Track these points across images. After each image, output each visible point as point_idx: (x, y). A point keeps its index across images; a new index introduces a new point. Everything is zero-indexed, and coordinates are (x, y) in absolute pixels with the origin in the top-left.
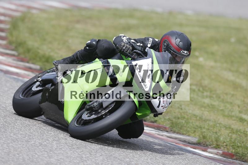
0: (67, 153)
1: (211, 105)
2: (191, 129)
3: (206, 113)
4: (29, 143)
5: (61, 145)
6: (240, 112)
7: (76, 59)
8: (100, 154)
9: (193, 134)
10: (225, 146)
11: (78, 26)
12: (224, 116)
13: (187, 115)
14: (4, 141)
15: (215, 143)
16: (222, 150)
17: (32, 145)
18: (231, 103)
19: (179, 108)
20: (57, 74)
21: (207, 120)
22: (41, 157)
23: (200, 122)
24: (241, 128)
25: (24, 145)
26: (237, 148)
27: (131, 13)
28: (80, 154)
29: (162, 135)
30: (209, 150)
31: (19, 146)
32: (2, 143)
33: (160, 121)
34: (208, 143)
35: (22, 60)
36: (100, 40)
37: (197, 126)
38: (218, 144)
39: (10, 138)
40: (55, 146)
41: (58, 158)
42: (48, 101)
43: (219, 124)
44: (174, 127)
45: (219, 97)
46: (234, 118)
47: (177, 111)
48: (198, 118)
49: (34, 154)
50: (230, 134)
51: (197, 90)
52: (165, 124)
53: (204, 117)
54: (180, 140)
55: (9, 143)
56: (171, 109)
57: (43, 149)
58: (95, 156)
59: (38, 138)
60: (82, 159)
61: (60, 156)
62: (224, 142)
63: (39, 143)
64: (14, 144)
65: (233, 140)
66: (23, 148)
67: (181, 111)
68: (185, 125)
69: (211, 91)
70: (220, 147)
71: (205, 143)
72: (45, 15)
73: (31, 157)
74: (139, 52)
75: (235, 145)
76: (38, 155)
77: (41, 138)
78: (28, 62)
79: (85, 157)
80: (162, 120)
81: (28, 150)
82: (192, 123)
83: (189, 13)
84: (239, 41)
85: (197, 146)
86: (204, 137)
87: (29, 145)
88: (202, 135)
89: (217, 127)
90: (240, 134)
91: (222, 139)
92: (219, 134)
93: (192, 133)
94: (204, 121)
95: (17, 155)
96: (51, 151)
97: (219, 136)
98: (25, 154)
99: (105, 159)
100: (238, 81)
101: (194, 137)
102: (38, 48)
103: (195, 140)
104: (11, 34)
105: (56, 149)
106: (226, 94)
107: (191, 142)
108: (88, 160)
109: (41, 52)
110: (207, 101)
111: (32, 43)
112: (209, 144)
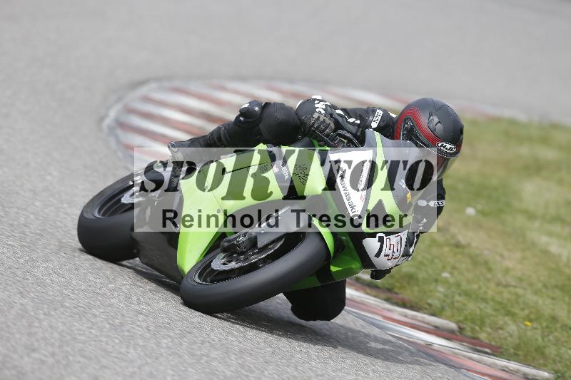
7: (217, 142)
36: (269, 103)
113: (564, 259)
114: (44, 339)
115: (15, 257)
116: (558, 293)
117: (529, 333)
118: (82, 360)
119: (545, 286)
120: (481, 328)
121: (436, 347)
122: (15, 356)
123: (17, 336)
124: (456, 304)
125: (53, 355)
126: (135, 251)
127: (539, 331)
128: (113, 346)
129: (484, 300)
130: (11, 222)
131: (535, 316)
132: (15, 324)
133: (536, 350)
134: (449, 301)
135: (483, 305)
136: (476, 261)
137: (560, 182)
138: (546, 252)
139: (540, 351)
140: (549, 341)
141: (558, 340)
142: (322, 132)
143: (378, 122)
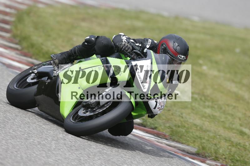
0: (66, 154)
1: (213, 115)
2: (190, 138)
3: (207, 123)
4: (28, 141)
5: (60, 146)
6: (241, 125)
7: (74, 54)
8: (99, 158)
9: (193, 144)
10: (224, 159)
11: (84, 24)
12: (225, 128)
13: (188, 124)
14: (2, 137)
15: (214, 155)
16: (220, 163)
17: (30, 143)
18: (232, 115)
19: (180, 116)
20: (54, 68)
21: (208, 131)
22: (39, 157)
23: (201, 132)
24: (241, 141)
25: (22, 142)
26: (235, 162)
27: (138, 14)
28: (79, 156)
29: (161, 143)
30: (208, 162)
31: (18, 143)
33: (160, 128)
34: (207, 154)
35: (25, 55)
36: (99, 36)
37: (197, 136)
38: (217, 156)
39: (9, 134)
40: (54, 146)
41: (56, 158)
42: (44, 94)
43: (219, 136)
44: (174, 136)
45: (221, 108)
46: (234, 131)
47: (178, 119)
48: (198, 128)
49: (32, 153)
50: (230, 147)
51: (198, 99)
52: (164, 132)
53: (204, 127)
54: (179, 149)
55: (8, 140)
56: (172, 117)
57: (42, 148)
58: (93, 159)
59: (37, 136)
60: (80, 162)
61: (57, 157)
62: (224, 155)
63: (38, 142)
64: (12, 140)
65: (232, 153)
66: (21, 145)
67: (182, 120)
68: (185, 135)
69: (213, 102)
70: (219, 160)
71: (204, 154)
72: (50, 11)
73: (29, 156)
75: (234, 159)
76: (36, 154)
77: (40, 137)
78: (31, 57)
79: (83, 160)
80: (163, 127)
81: (26, 148)
82: (192, 132)
83: (196, 19)
84: (244, 52)
85: (195, 157)
86: (204, 148)
88: (202, 146)
89: (217, 138)
90: (239, 147)
91: (221, 151)
92: (218, 146)
93: (191, 143)
94: (204, 131)
95: (15, 153)
96: (49, 150)
97: (218, 148)
98: (23, 152)
99: (104, 163)
100: (241, 93)
101: (194, 147)
102: (42, 44)
103: (194, 150)
104: (16, 27)
105: (54, 149)
106: (228, 105)
107: (189, 152)
108: (86, 163)
109: (45, 48)
110: (208, 111)
111: (37, 38)
112: (208, 156)
126: (36, 105)
142: (127, 51)
143: (149, 45)
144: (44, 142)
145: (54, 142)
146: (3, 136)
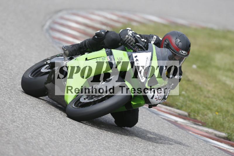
7: (84, 47)
14: (96, 148)
17: (122, 154)
20: (64, 58)
25: (114, 153)
31: (110, 154)
32: (95, 150)
36: (109, 31)
39: (102, 145)
55: (102, 150)
63: (129, 153)
64: (105, 151)
74: (141, 45)
77: (132, 148)
87: (120, 154)
113: (232, 87)
114: (18, 117)
115: (7, 83)
116: (230, 101)
117: (217, 117)
118: (34, 126)
119: (224, 98)
120: (198, 115)
121: (179, 122)
122: (7, 124)
123: (8, 116)
124: (188, 105)
125: (22, 124)
126: (46, 93)
127: (221, 117)
128: (47, 121)
129: (199, 103)
130: (5, 68)
131: (220, 110)
132: (6, 111)
133: (220, 124)
134: (185, 103)
135: (198, 105)
136: (196, 87)
137: (231, 55)
138: (225, 84)
139: (222, 125)
140: (225, 120)
141: (229, 120)
142: (129, 43)
143: (154, 41)
144: (135, 153)
145: (144, 153)
146: (97, 146)
